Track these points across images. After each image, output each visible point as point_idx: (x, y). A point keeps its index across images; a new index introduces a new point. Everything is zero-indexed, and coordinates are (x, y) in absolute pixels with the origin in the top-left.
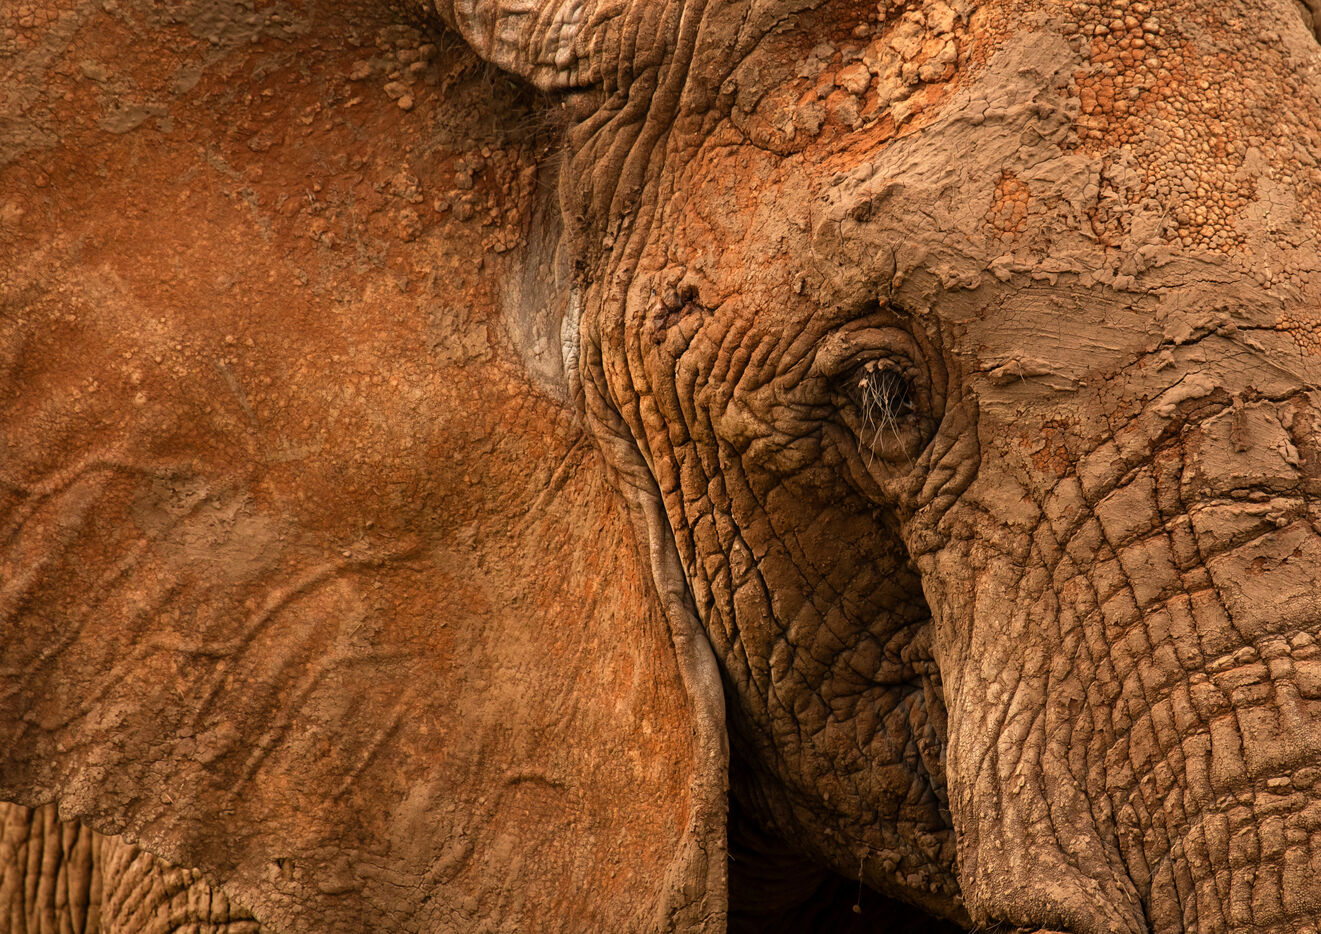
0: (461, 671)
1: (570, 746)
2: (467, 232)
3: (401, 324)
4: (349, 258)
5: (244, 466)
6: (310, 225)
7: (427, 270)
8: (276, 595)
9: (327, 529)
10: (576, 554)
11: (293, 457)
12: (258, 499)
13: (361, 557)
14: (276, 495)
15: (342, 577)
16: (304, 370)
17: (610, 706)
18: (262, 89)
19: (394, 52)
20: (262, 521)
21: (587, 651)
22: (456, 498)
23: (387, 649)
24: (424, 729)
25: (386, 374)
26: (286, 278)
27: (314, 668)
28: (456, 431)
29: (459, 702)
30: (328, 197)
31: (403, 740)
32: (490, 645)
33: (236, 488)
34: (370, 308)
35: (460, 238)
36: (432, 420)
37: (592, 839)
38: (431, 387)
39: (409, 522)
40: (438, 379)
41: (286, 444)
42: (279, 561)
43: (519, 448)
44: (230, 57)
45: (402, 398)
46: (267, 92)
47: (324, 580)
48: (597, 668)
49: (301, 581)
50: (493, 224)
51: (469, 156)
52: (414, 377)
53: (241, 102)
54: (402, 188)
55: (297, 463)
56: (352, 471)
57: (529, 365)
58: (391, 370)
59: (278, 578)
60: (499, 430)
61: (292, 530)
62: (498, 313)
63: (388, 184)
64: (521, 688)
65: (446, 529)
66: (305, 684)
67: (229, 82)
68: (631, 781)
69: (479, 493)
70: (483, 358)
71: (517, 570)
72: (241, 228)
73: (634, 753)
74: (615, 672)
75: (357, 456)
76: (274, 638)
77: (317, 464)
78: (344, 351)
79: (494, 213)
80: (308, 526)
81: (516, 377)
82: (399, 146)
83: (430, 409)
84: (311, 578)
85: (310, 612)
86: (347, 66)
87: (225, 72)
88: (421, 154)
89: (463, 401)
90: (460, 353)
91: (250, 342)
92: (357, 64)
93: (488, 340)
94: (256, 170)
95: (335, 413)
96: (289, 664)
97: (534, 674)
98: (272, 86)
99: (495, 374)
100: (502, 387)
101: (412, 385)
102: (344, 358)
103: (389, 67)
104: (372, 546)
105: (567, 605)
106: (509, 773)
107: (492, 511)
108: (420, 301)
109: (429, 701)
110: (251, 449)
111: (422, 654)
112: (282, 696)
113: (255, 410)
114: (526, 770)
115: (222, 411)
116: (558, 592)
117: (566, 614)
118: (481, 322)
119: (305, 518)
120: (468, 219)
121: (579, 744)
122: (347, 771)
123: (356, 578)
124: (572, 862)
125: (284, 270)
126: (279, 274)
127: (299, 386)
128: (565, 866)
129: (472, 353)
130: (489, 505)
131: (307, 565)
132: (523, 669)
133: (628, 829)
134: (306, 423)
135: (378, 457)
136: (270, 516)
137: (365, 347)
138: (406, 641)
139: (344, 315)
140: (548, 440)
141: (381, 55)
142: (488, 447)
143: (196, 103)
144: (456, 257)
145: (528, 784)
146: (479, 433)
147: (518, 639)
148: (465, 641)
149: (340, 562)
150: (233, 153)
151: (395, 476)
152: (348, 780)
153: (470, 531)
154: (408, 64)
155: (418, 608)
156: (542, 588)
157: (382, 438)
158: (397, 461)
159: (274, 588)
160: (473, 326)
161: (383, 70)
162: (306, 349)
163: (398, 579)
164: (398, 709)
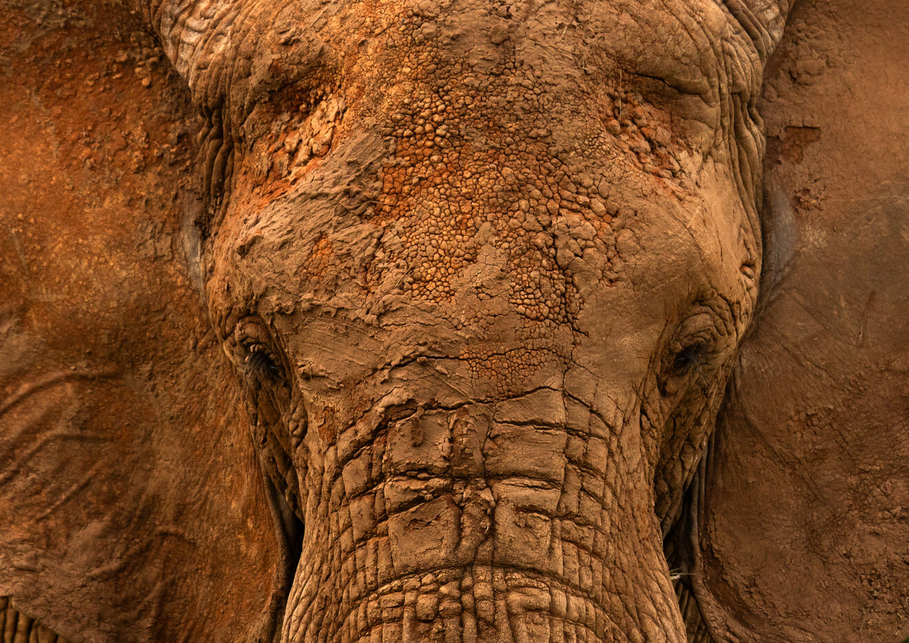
0: (135, 456)
1: (202, 521)
2: (170, 173)
3: (122, 226)
4: (99, 177)
5: (17, 300)
6: (82, 151)
7: (143, 193)
8: (25, 387)
9: (63, 350)
10: (210, 397)
11: (47, 300)
12: (23, 323)
13: (81, 372)
14: (35, 322)
15: (68, 381)
16: (60, 245)
17: (229, 503)
18: (66, 59)
19: (141, 48)
20: (24, 337)
21: (215, 462)
22: (140, 346)
23: (89, 433)
24: (105, 488)
25: (108, 257)
26: (61, 183)
27: (42, 437)
28: (144, 302)
29: (131, 475)
30: (95, 136)
31: (90, 493)
32: (155, 443)
33: (11, 313)
34: (105, 213)
35: (166, 176)
36: (130, 292)
37: (211, 583)
38: (132, 271)
39: (112, 355)
40: (137, 267)
41: (44, 291)
42: (31, 365)
43: (181, 320)
44: (48, 35)
45: (115, 274)
46: (69, 61)
47: (57, 382)
48: (221, 475)
49: (42, 381)
50: (186, 170)
51: (177, 123)
52: (124, 263)
53: (53, 64)
54: (137, 138)
55: (49, 304)
56: (80, 316)
57: (192, 268)
58: (111, 255)
59: (29, 376)
60: (170, 307)
61: (42, 347)
62: (180, 229)
63: (130, 133)
64: (173, 475)
65: (134, 364)
66: (34, 446)
67: (47, 50)
68: (238, 553)
69: (154, 344)
70: (166, 259)
71: (174, 399)
72: (42, 146)
73: (241, 537)
74: (232, 481)
75: (84, 307)
76: (19, 414)
77: (60, 307)
78: (85, 238)
79: (188, 163)
80: (53, 346)
81: (183, 275)
82: (139, 110)
83: (130, 285)
84: (49, 379)
85: (44, 402)
86: (115, 53)
87: (46, 44)
88: (151, 118)
89: (150, 284)
90: (152, 253)
91: (32, 221)
92: (120, 52)
93: (171, 247)
94: (57, 110)
95: (74, 276)
96: (25, 432)
97: (181, 468)
98: (72, 57)
99: (171, 270)
100: (174, 279)
101: (122, 267)
102: (85, 242)
103: (138, 57)
104: (88, 366)
105: (204, 428)
106: (160, 528)
107: (162, 358)
108: (136, 213)
109: (111, 471)
110: (23, 289)
111: (112, 440)
112: (17, 452)
113: (29, 265)
114: (172, 529)
115: (9, 262)
116: (198, 418)
117: (203, 433)
118: (168, 234)
119: (51, 340)
120: (172, 165)
121: (207, 520)
122: (49, 505)
123: (77, 384)
124: (197, 595)
125: (61, 178)
126: (57, 179)
127: (57, 255)
128: (193, 597)
129: (159, 254)
130: (160, 354)
131: (48, 370)
132: (174, 463)
133: (234, 584)
134: (57, 279)
135: (96, 310)
136: (29, 335)
137: (98, 237)
138: (102, 430)
139: (90, 214)
140: (197, 320)
141: (133, 49)
142: (162, 317)
143: (27, 60)
144: (162, 188)
145: (173, 537)
146: (157, 307)
147: (172, 443)
148: (139, 437)
149: (68, 372)
150: (46, 97)
151: (105, 324)
152: (49, 511)
153: (148, 368)
154: (148, 57)
155: (112, 410)
156: (189, 414)
157: (99, 298)
158: (107, 315)
159: (25, 382)
160: (164, 236)
161: (134, 59)
162: (64, 232)
163: (103, 389)
164: (91, 473)
